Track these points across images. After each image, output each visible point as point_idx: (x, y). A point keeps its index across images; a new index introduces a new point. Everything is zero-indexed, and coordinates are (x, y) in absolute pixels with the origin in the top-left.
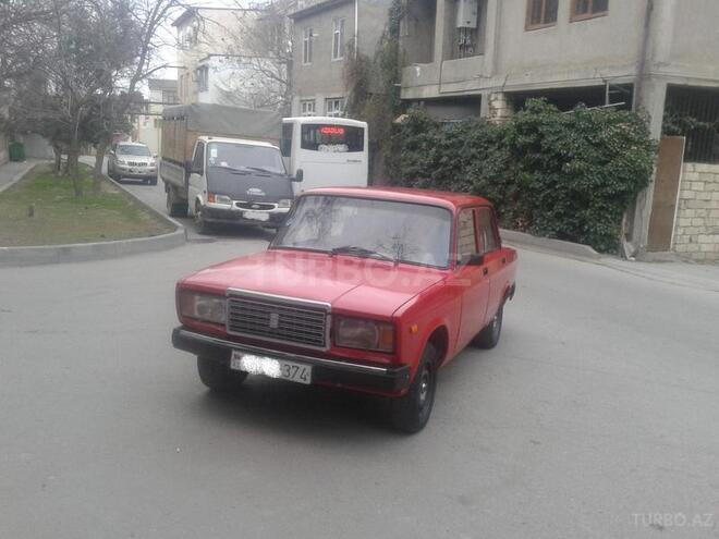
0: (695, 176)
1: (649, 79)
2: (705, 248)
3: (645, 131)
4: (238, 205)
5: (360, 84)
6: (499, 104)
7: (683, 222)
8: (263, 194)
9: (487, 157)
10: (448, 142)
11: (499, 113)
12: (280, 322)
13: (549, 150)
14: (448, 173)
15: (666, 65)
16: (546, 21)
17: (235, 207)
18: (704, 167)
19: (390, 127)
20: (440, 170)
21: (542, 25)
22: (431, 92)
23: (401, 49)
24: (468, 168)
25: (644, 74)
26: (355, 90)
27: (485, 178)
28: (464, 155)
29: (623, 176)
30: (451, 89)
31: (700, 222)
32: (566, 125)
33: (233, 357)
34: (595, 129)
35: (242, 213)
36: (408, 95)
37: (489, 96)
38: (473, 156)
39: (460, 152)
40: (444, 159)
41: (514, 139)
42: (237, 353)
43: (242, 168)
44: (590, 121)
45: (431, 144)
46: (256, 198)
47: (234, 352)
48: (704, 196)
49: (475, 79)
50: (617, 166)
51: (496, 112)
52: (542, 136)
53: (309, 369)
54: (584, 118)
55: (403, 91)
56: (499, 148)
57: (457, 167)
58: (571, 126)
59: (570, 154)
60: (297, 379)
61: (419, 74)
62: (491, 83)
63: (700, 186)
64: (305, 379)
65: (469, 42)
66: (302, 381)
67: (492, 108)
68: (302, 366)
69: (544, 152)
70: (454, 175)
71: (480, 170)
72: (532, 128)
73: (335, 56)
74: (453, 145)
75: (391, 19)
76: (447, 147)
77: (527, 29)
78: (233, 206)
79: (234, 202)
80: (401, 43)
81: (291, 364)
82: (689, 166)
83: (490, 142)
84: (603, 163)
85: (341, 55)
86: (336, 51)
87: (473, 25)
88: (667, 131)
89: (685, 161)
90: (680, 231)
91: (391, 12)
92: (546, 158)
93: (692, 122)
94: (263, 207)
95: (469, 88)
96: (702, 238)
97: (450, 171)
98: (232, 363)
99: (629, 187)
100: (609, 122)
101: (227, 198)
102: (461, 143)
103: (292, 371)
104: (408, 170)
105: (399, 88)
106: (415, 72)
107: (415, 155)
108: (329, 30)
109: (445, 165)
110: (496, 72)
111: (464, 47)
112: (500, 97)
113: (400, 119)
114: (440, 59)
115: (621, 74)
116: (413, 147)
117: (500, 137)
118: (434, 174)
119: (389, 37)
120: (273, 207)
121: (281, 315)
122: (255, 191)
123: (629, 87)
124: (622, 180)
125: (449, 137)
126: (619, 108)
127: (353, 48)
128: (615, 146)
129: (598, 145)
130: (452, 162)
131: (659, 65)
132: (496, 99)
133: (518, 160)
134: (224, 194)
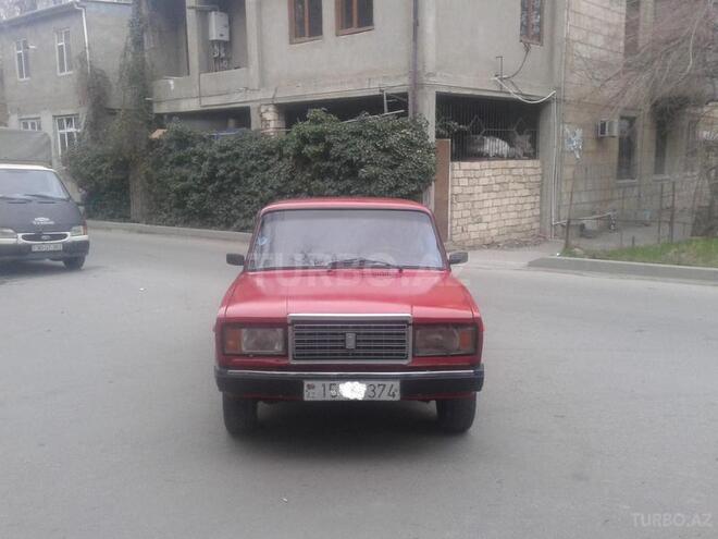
0: (460, 174)
1: (422, 88)
2: (473, 235)
3: (424, 136)
4: (24, 237)
5: (99, 99)
6: (270, 116)
7: (456, 215)
8: (52, 223)
9: (268, 168)
10: (224, 155)
11: (272, 124)
12: (357, 341)
13: (339, 158)
14: (226, 187)
15: (434, 75)
16: (311, 35)
17: (21, 241)
18: (466, 165)
19: (144, 143)
20: (216, 184)
21: (307, 39)
22: (191, 105)
23: (147, 61)
24: (250, 180)
25: (417, 85)
26: (93, 105)
27: (271, 188)
28: (243, 167)
29: (413, 177)
30: (214, 102)
31: (466, 213)
32: (352, 133)
33: (305, 388)
34: (381, 135)
35: (30, 246)
36: (164, 109)
37: (259, 108)
38: (253, 168)
39: (237, 165)
40: (221, 172)
41: (299, 149)
42: (310, 383)
43: (18, 196)
44: (375, 128)
45: (202, 158)
46: (45, 227)
47: (306, 383)
48: (469, 190)
49: (241, 92)
50: (407, 169)
51: (269, 123)
52: (329, 145)
53: (397, 384)
54: (370, 126)
55: (155, 105)
56: (280, 159)
57: (237, 180)
58: (358, 134)
59: (363, 160)
60: (385, 397)
61: (172, 88)
62: (259, 96)
63: (465, 182)
64: (394, 396)
65: (223, 55)
66: (391, 399)
67: (263, 120)
68: (388, 383)
69: (334, 161)
70: (234, 188)
71: (264, 181)
72: (319, 138)
73: (62, 70)
74: (228, 158)
75: (132, 31)
76: (222, 160)
77: (291, 43)
78: (19, 239)
79: (20, 235)
80: (146, 55)
81: (376, 383)
82: (456, 164)
83: (271, 153)
84: (393, 167)
85: (70, 68)
86: (62, 64)
87: (226, 38)
88: (438, 136)
89: (452, 160)
90: (455, 223)
91: (132, 23)
92: (337, 165)
93: (454, 125)
94: (54, 237)
95: (236, 100)
96: (471, 227)
97: (229, 184)
98: (306, 394)
99: (419, 187)
100: (394, 128)
101: (11, 231)
102: (237, 156)
103: (378, 391)
104: (179, 186)
105: (150, 103)
106: (170, 85)
107: (184, 171)
108: (49, 41)
109: (223, 178)
110: (263, 84)
111: (218, 60)
112: (271, 109)
113: (157, 134)
114: (197, 71)
115: (397, 84)
116: (180, 162)
117: (280, 149)
118: (210, 188)
119: (133, 49)
120: (65, 236)
121: (358, 334)
122: (42, 220)
123: (405, 95)
124: (413, 181)
125: (223, 150)
126: (399, 116)
127: (86, 62)
128: (403, 151)
129: (386, 151)
130: (231, 175)
131: (429, 75)
132: (267, 111)
133: (304, 169)
134: (7, 227)
